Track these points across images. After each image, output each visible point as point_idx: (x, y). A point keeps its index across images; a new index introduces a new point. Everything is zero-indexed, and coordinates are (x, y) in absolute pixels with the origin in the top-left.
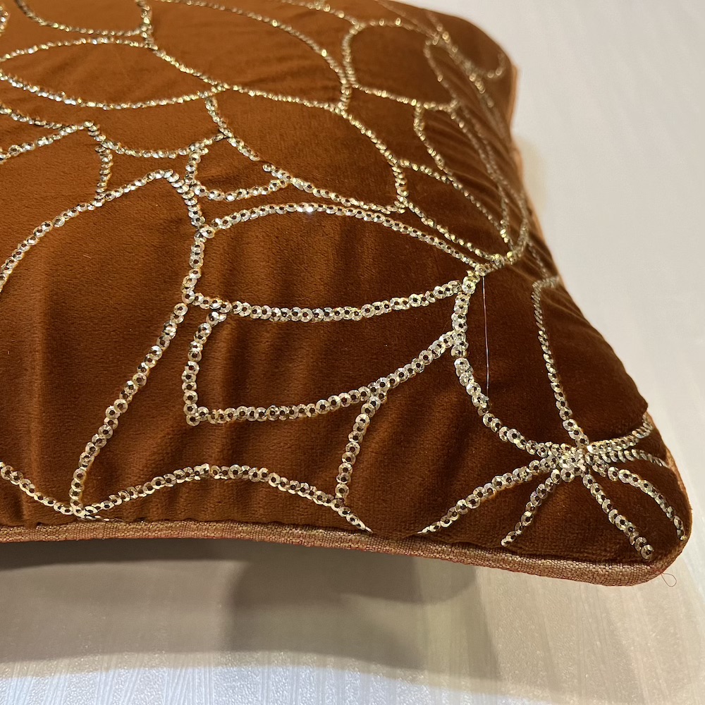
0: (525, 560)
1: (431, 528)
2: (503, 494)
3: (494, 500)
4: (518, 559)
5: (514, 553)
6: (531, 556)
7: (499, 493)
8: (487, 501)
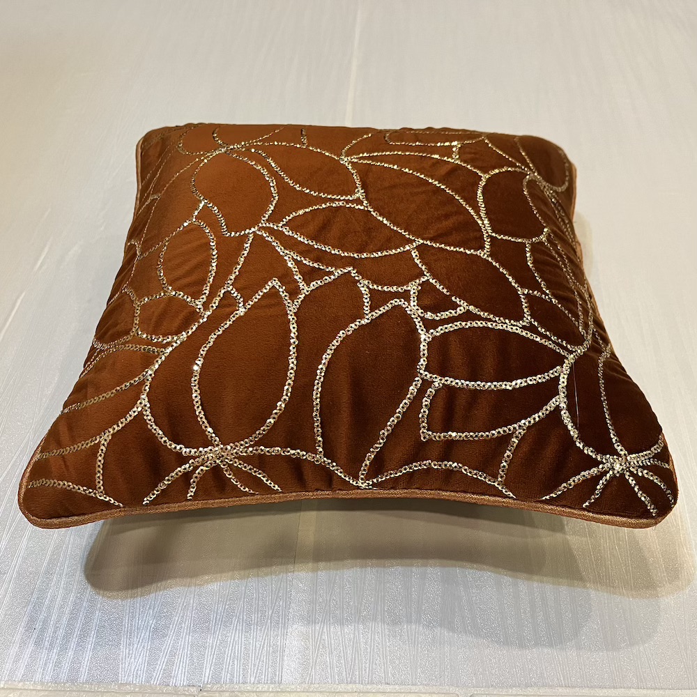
0: (595, 516)
1: (548, 497)
2: (586, 481)
3: (581, 484)
4: (591, 514)
5: (589, 511)
6: (597, 513)
7: (583, 481)
8: (578, 484)
